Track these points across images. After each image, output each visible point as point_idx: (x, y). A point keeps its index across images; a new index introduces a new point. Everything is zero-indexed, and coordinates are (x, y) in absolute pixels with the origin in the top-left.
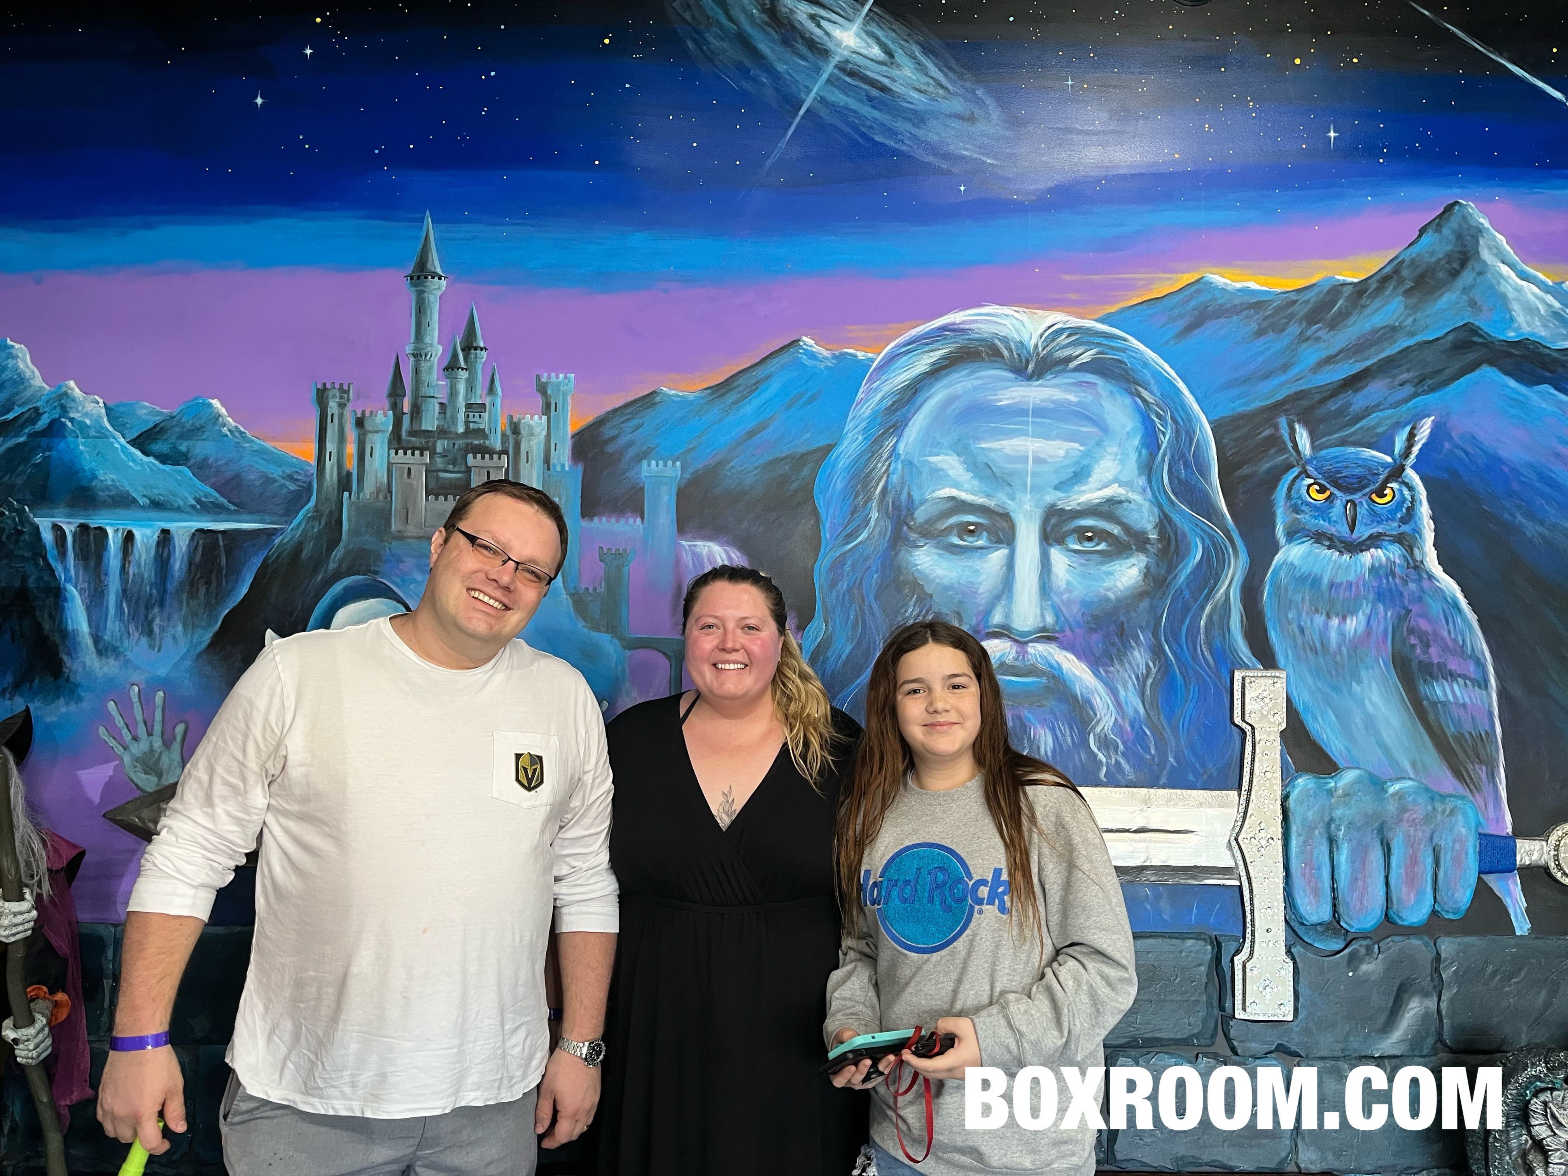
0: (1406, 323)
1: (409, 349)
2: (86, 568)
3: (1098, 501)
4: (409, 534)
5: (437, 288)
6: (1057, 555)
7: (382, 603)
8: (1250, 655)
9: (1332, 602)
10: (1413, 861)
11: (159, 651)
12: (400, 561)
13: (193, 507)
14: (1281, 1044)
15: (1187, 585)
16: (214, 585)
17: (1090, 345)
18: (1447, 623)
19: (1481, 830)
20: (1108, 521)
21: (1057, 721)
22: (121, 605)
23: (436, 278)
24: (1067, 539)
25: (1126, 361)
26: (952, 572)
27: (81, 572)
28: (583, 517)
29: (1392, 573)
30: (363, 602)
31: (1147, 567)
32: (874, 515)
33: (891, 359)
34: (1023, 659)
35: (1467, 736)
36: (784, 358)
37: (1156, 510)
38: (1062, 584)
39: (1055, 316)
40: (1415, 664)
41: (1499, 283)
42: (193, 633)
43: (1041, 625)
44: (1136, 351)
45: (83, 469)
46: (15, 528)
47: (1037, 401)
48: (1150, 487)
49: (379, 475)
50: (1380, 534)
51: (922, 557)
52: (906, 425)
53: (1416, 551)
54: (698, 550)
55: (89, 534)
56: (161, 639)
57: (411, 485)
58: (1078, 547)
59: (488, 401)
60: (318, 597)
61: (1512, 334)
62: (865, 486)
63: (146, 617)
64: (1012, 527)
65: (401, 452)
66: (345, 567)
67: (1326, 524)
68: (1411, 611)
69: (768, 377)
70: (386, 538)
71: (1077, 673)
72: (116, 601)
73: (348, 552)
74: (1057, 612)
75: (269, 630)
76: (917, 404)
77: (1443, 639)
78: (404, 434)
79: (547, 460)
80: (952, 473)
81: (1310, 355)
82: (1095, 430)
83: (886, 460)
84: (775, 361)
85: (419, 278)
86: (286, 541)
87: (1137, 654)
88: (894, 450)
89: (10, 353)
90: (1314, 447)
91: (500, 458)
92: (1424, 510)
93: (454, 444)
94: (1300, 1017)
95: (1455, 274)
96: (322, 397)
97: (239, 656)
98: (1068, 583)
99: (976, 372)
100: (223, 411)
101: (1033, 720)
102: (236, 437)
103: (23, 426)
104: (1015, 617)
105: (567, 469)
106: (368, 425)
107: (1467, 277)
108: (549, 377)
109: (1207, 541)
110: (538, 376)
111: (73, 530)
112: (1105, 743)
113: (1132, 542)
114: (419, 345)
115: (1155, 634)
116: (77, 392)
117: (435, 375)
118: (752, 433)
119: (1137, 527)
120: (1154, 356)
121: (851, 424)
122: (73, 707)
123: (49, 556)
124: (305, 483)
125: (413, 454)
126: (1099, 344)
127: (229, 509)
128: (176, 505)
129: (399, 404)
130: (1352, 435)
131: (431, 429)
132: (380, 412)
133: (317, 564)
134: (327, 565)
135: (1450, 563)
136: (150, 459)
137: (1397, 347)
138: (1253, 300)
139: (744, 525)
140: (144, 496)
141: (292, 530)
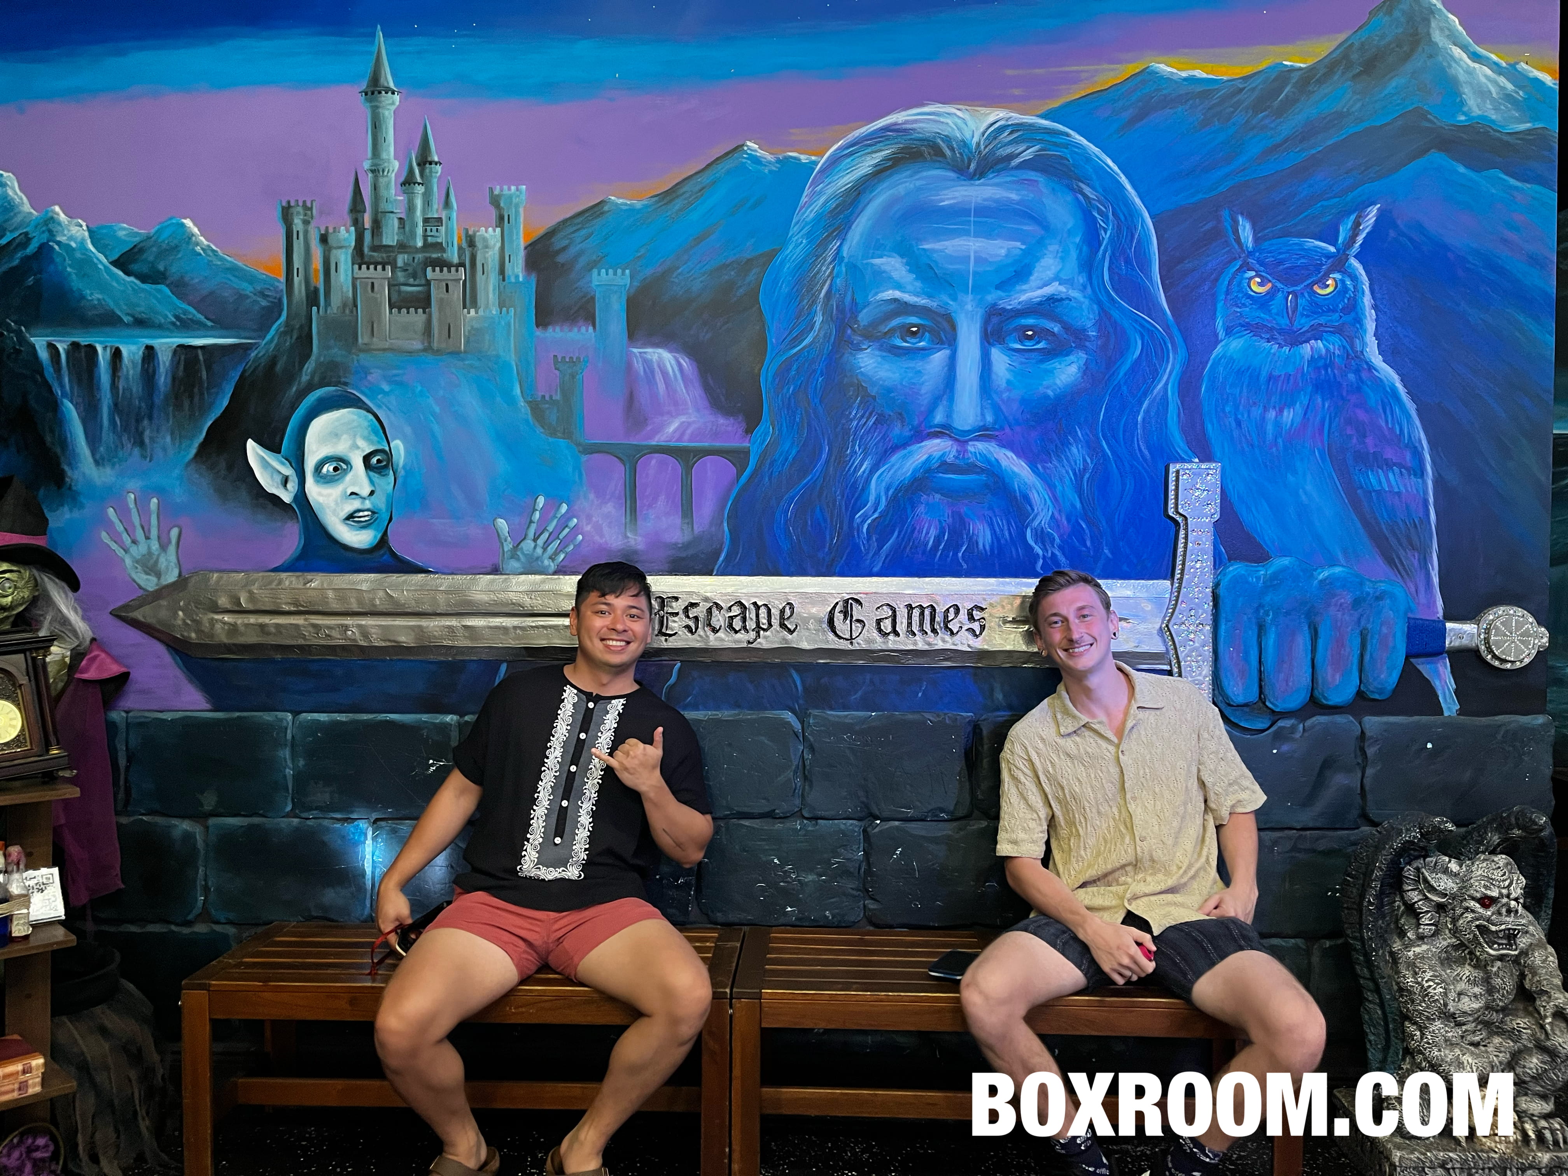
0: (1353, 109)
1: (367, 165)
4: (375, 347)
5: (391, 103)
6: (996, 354)
7: (353, 413)
8: (1187, 449)
10: (1340, 643)
11: (150, 461)
12: (367, 372)
13: (173, 324)
16: (196, 399)
17: (1032, 141)
18: (1385, 413)
21: (996, 516)
22: (114, 419)
23: (390, 93)
24: (1008, 338)
25: (1068, 156)
26: (894, 373)
28: (537, 326)
29: (1332, 364)
32: (819, 319)
33: (834, 161)
35: (1401, 523)
36: (728, 164)
37: (1095, 307)
38: (1004, 384)
39: (997, 113)
41: (1450, 66)
43: (981, 424)
45: (72, 290)
46: (14, 348)
47: (979, 200)
48: (1091, 284)
49: (345, 290)
51: (865, 359)
52: (850, 228)
53: (1358, 341)
54: (649, 357)
56: (152, 450)
57: (376, 299)
59: (444, 215)
60: (293, 408)
61: (1462, 118)
63: (137, 429)
64: (953, 327)
65: (364, 267)
66: (316, 379)
67: (1268, 317)
68: (1349, 400)
69: (714, 183)
70: (353, 351)
71: (1015, 469)
72: (109, 414)
73: (319, 364)
76: (860, 207)
78: (366, 250)
79: (502, 271)
80: (895, 275)
81: (1256, 145)
83: (830, 263)
84: (720, 167)
85: (373, 93)
86: (260, 355)
87: (1074, 450)
90: (1256, 240)
91: (457, 271)
92: (1367, 300)
93: (414, 258)
95: (1405, 58)
96: (287, 214)
97: (223, 465)
98: (1008, 382)
99: (919, 172)
100: (196, 230)
102: (209, 256)
103: (16, 250)
104: (955, 416)
105: (521, 279)
106: (332, 240)
107: (1417, 60)
108: (502, 190)
109: (1146, 337)
110: (491, 190)
112: (1041, 536)
117: (393, 192)
118: (699, 239)
119: (1078, 324)
120: (1096, 150)
121: (795, 229)
122: (76, 514)
123: (46, 374)
124: (275, 298)
125: (376, 269)
126: (1040, 141)
127: (205, 326)
128: (157, 321)
129: (360, 219)
130: (1295, 225)
131: (391, 244)
132: (343, 228)
133: (291, 376)
134: (301, 377)
135: (1390, 354)
136: (132, 279)
137: (1344, 134)
138: (1199, 89)
139: (692, 332)
140: (128, 314)
141: (266, 344)
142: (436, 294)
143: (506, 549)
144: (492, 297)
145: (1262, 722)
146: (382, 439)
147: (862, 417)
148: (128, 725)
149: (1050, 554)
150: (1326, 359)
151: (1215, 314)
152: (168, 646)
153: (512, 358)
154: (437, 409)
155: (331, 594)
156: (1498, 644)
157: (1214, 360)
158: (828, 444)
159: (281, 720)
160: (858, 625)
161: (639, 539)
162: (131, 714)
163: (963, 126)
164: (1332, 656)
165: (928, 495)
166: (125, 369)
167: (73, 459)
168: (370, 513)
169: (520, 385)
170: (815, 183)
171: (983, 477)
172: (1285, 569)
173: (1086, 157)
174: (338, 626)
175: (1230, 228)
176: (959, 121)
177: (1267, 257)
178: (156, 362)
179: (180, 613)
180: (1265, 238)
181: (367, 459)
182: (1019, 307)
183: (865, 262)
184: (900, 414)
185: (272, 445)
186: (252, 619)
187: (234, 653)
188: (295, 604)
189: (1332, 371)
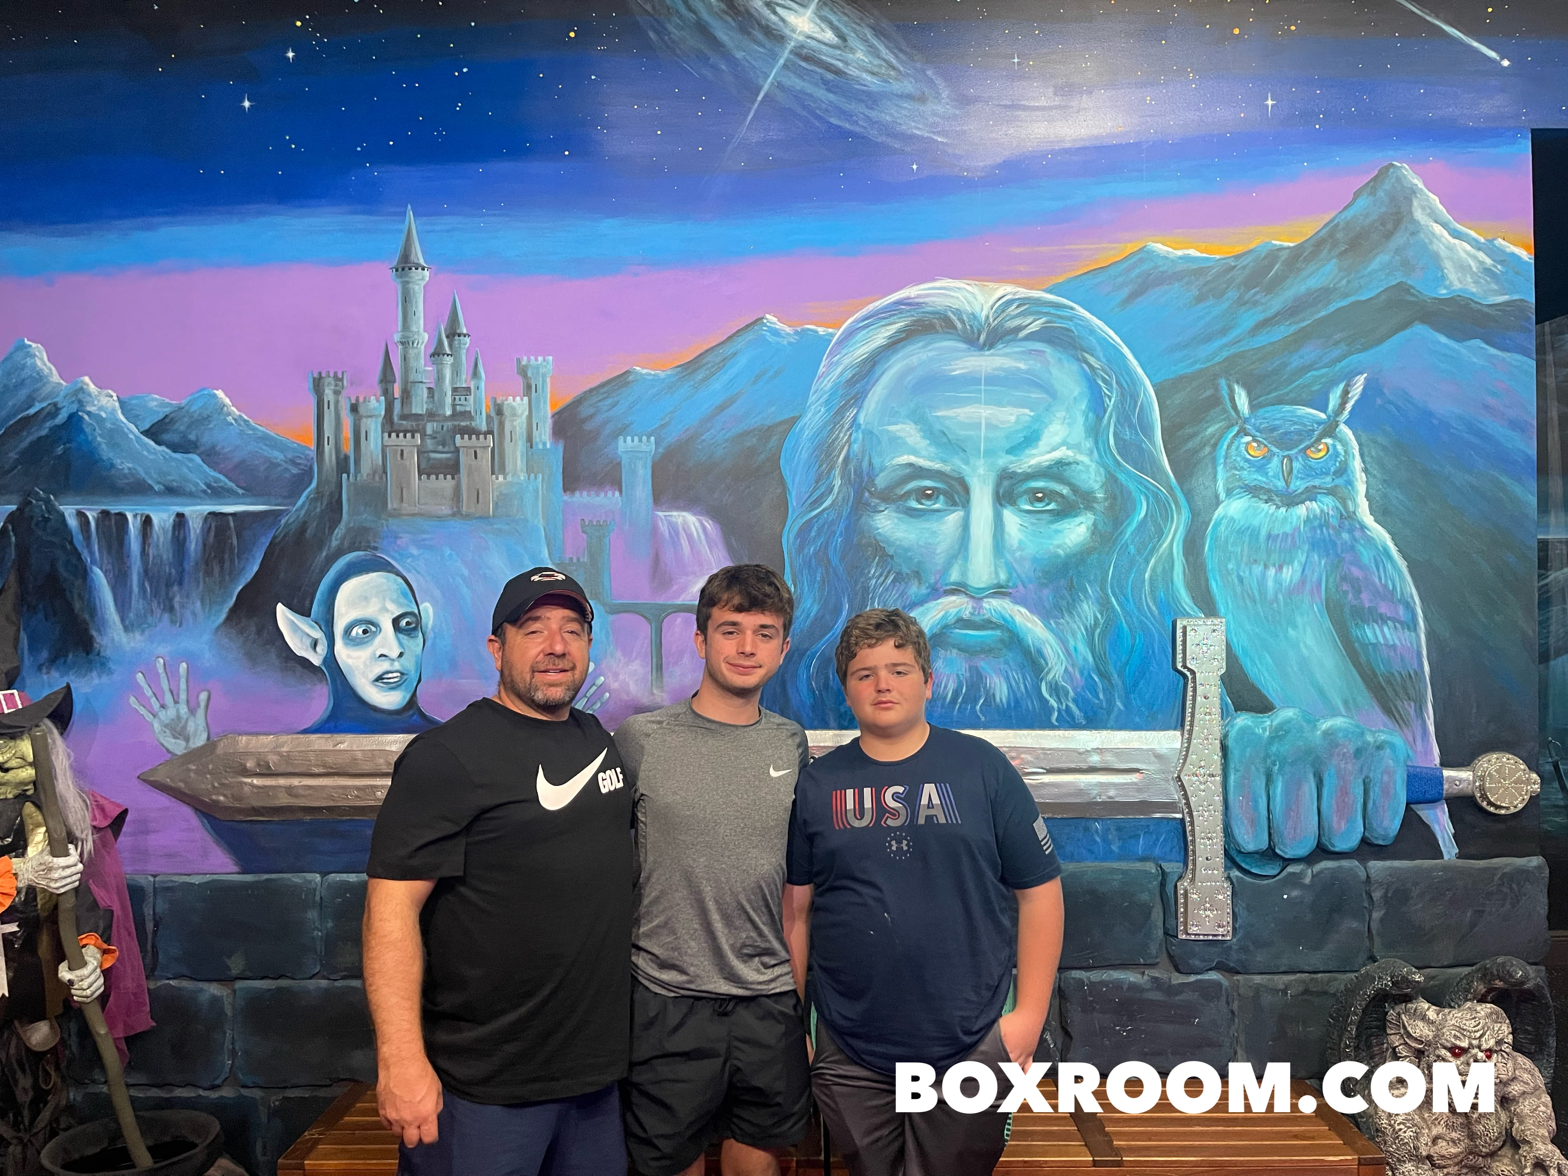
0: (1340, 285)
1: (397, 337)
2: (109, 553)
3: (1047, 463)
4: (404, 512)
5: (421, 278)
9: (1269, 553)
10: (1344, 791)
11: (180, 626)
12: (397, 538)
13: (205, 492)
14: (1221, 962)
15: (1133, 541)
16: (227, 565)
19: (1409, 763)
20: (1057, 482)
22: (143, 584)
23: (420, 269)
25: (1073, 328)
27: (105, 555)
28: (565, 491)
29: (1327, 524)
30: (365, 576)
31: (1095, 525)
32: (838, 482)
33: (850, 334)
34: (979, 613)
36: (750, 336)
37: (1102, 470)
38: (1015, 544)
39: (1005, 287)
40: (1347, 610)
41: (1431, 242)
42: (210, 608)
43: (995, 582)
44: (1082, 319)
45: (101, 459)
46: (43, 516)
47: (989, 370)
48: (1097, 448)
49: (374, 457)
50: (1315, 487)
51: (883, 521)
52: (866, 396)
53: (1350, 503)
54: (674, 519)
55: (110, 520)
56: (182, 615)
57: (405, 465)
58: (1028, 507)
59: (472, 385)
61: (1444, 291)
62: (828, 454)
63: (167, 594)
65: (394, 435)
66: (346, 544)
67: (1265, 480)
69: (735, 354)
70: (383, 516)
71: (1029, 625)
73: (349, 530)
74: (1010, 569)
75: (280, 604)
76: (877, 376)
77: (1373, 584)
78: (396, 418)
79: (530, 439)
80: (910, 440)
81: (1249, 319)
82: (1044, 396)
83: (848, 430)
84: (740, 339)
85: (403, 269)
86: (290, 522)
87: (1085, 606)
88: (854, 420)
89: (28, 352)
90: (1253, 407)
91: (485, 438)
92: (1357, 464)
93: (442, 426)
94: (1238, 936)
95: (1388, 235)
96: (318, 385)
97: (254, 629)
100: (227, 401)
101: (989, 670)
102: (240, 425)
103: (44, 420)
104: (970, 575)
105: (548, 446)
106: (362, 410)
107: (1399, 239)
108: (529, 360)
109: (1151, 499)
110: (519, 361)
111: (96, 515)
112: (1055, 689)
113: (1079, 500)
114: (407, 334)
115: (1103, 588)
116: (92, 388)
117: (422, 362)
118: (722, 408)
119: (1084, 486)
120: (1100, 323)
122: (105, 679)
123: (75, 541)
124: (306, 466)
125: (405, 436)
126: (1047, 314)
127: (236, 494)
128: (188, 490)
129: (390, 391)
130: (1288, 394)
131: (420, 412)
132: (373, 398)
133: (321, 541)
134: (331, 542)
135: (1381, 513)
136: (163, 448)
137: (1332, 308)
138: (1195, 266)
139: (716, 496)
140: (159, 483)
141: (296, 510)
142: (465, 460)
144: (520, 463)
145: (1273, 869)
147: (881, 575)
148: (155, 888)
149: (1064, 707)
150: (1320, 520)
151: (1215, 476)
152: (196, 810)
153: (540, 523)
154: (466, 572)
155: (359, 755)
156: (1494, 791)
157: (1216, 520)
158: (848, 602)
159: (310, 882)
161: (665, 695)
162: (157, 879)
163: (971, 299)
164: (1337, 803)
165: (947, 650)
166: (155, 536)
167: (102, 626)
168: (399, 674)
169: (548, 548)
170: (832, 354)
171: (998, 633)
172: (1288, 721)
173: (1090, 330)
174: (368, 787)
175: (1226, 396)
176: (968, 295)
177: (1261, 424)
178: (186, 529)
179: (208, 776)
180: (1261, 406)
181: (396, 622)
182: (1029, 470)
183: (880, 428)
184: (917, 572)
185: (302, 609)
186: (282, 781)
187: (262, 815)
189: (1327, 529)
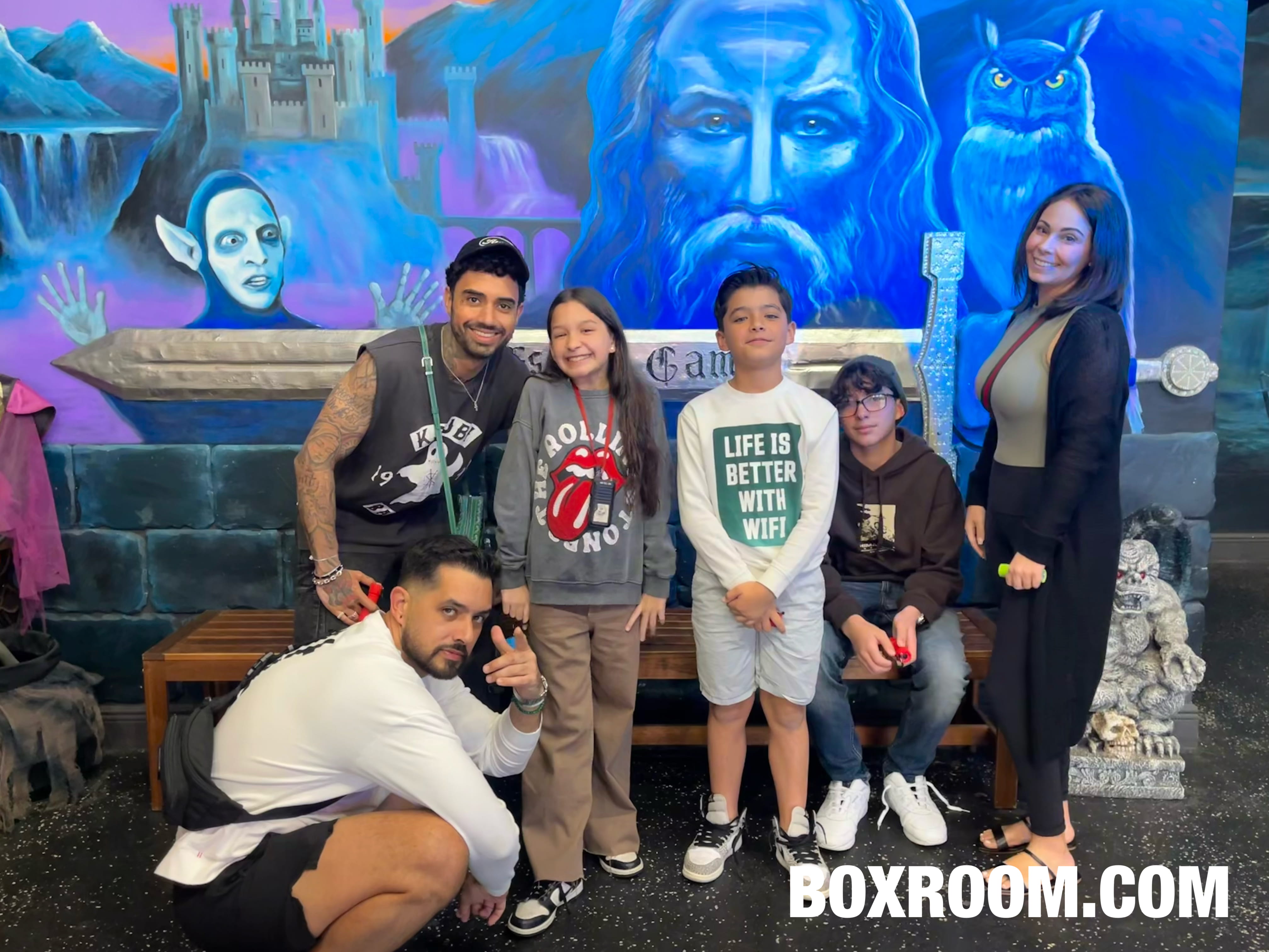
3: (821, 93)
4: (261, 134)
12: (255, 157)
13: (85, 114)
28: (399, 116)
31: (859, 148)
37: (867, 100)
43: (773, 200)
49: (231, 85)
54: (494, 142)
57: (259, 92)
59: (314, 17)
65: (247, 63)
66: (212, 163)
70: (242, 137)
71: (800, 238)
73: (213, 150)
74: (785, 188)
78: (248, 48)
79: (367, 68)
83: (646, 61)
86: (162, 142)
91: (328, 67)
93: (289, 56)
96: (177, 16)
97: (138, 237)
98: (795, 165)
100: (99, 31)
102: (113, 54)
104: (752, 194)
105: (383, 75)
106: (218, 41)
109: (908, 125)
118: (535, 40)
122: (15, 280)
124: (172, 91)
125: (257, 65)
127: (113, 116)
128: (71, 113)
129: (241, 21)
130: (1034, 28)
131: (269, 43)
132: (226, 29)
133: (190, 160)
134: (199, 160)
135: (1105, 139)
136: (47, 75)
139: (530, 121)
140: (47, 107)
141: (167, 131)
142: (311, 87)
143: (380, 308)
144: (359, 90)
146: (270, 215)
148: (74, 457)
152: (102, 391)
153: (379, 146)
154: (317, 189)
155: (235, 347)
156: (1177, 377)
159: (201, 450)
160: (672, 369)
162: (75, 447)
167: (9, 235)
169: (387, 168)
174: (244, 373)
179: (110, 363)
181: (259, 232)
185: (178, 221)
186: (172, 368)
187: (158, 396)
188: (207, 355)
